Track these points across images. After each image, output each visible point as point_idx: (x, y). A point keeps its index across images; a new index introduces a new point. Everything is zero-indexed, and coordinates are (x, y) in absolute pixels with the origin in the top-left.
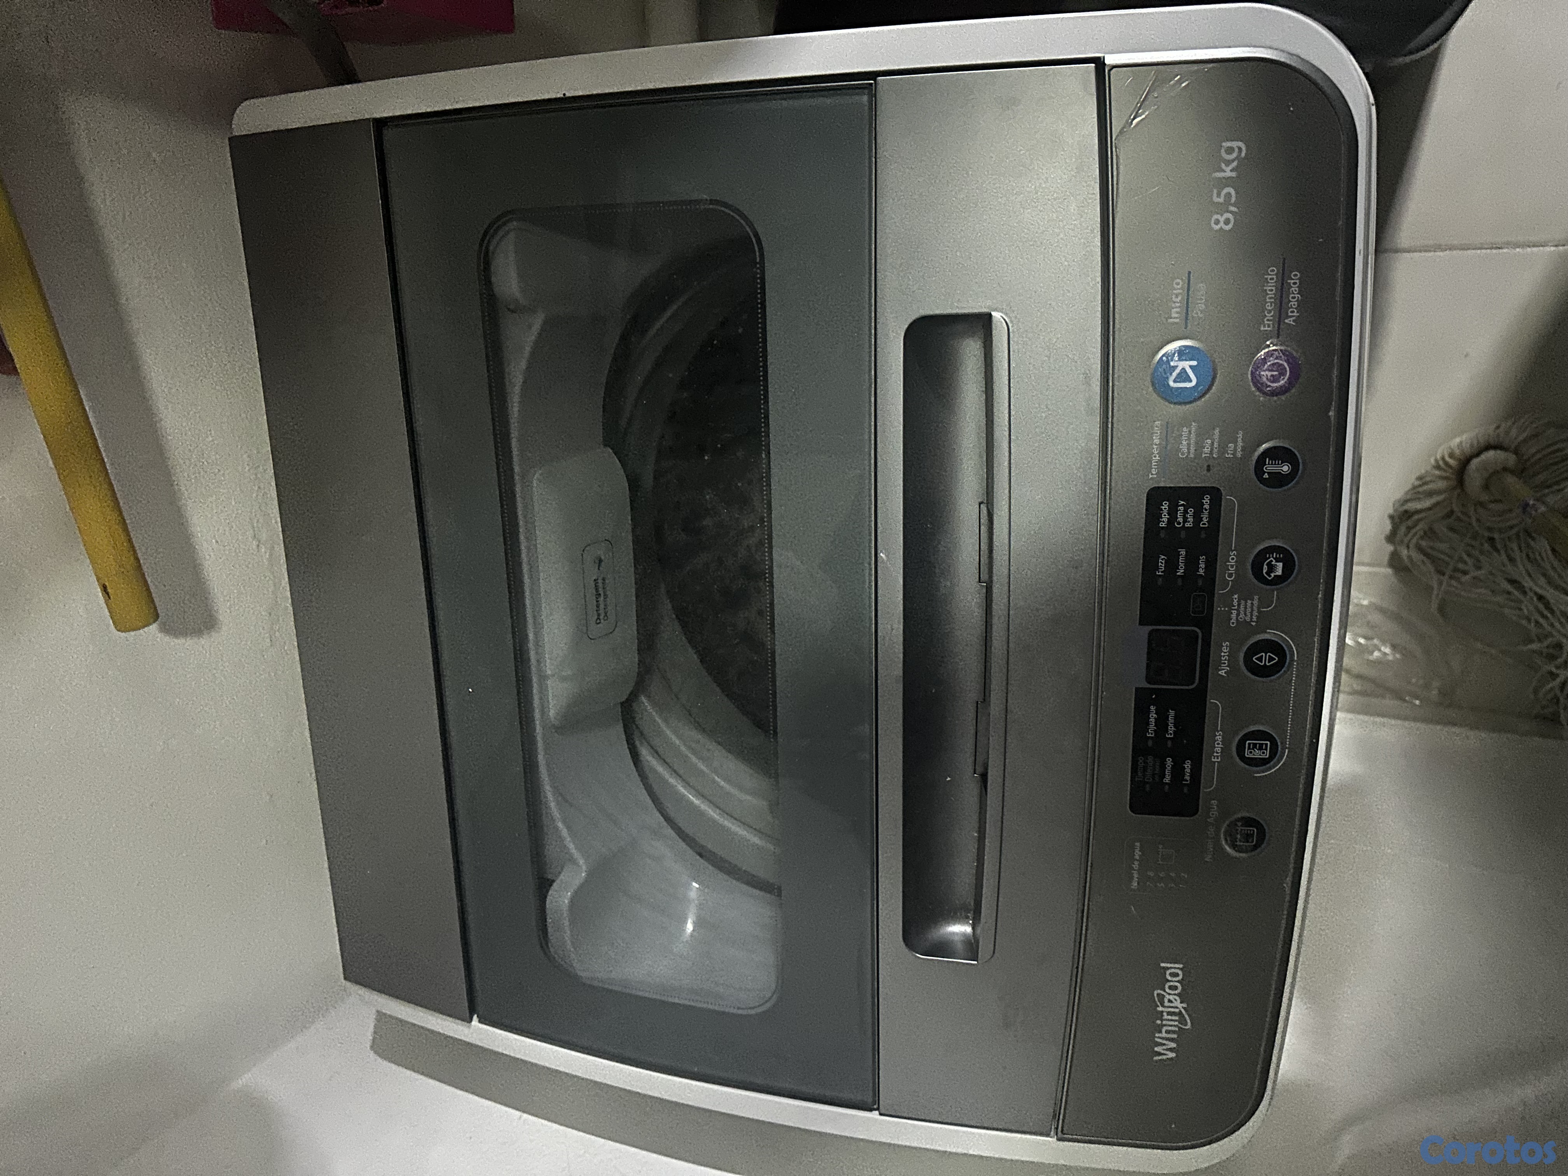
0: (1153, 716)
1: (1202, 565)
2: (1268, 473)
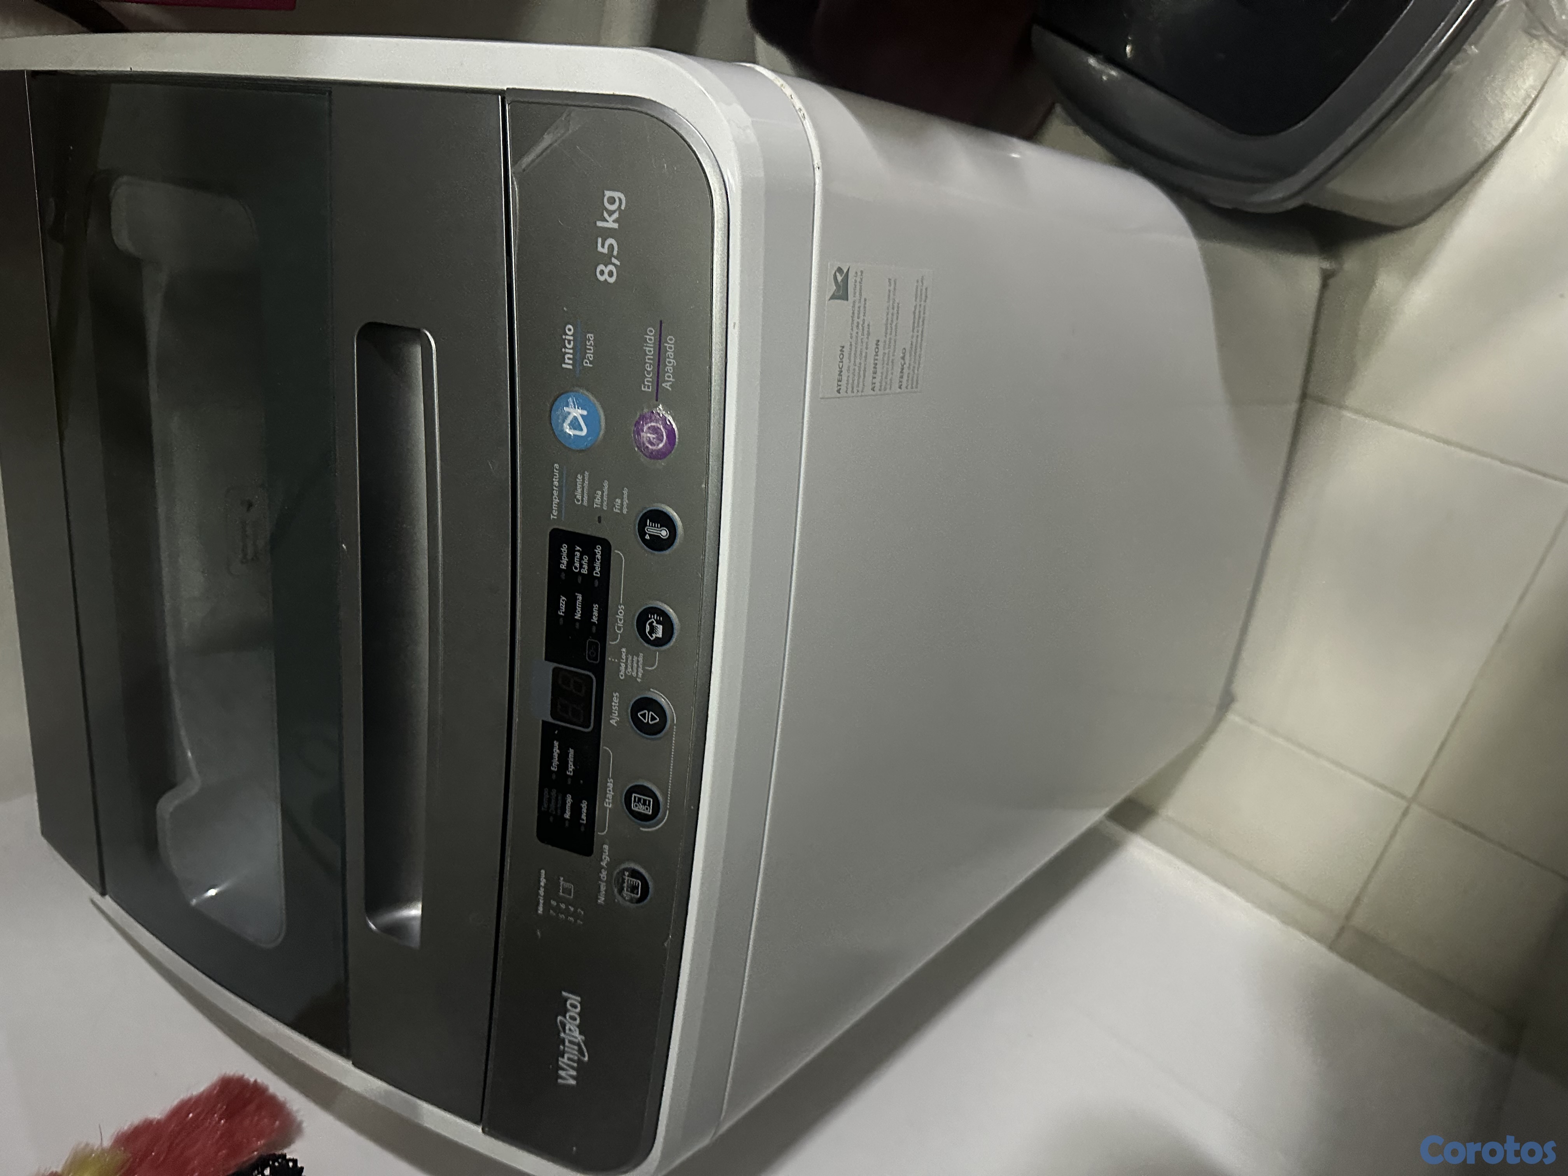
0: (556, 751)
1: (596, 613)
2: (649, 535)
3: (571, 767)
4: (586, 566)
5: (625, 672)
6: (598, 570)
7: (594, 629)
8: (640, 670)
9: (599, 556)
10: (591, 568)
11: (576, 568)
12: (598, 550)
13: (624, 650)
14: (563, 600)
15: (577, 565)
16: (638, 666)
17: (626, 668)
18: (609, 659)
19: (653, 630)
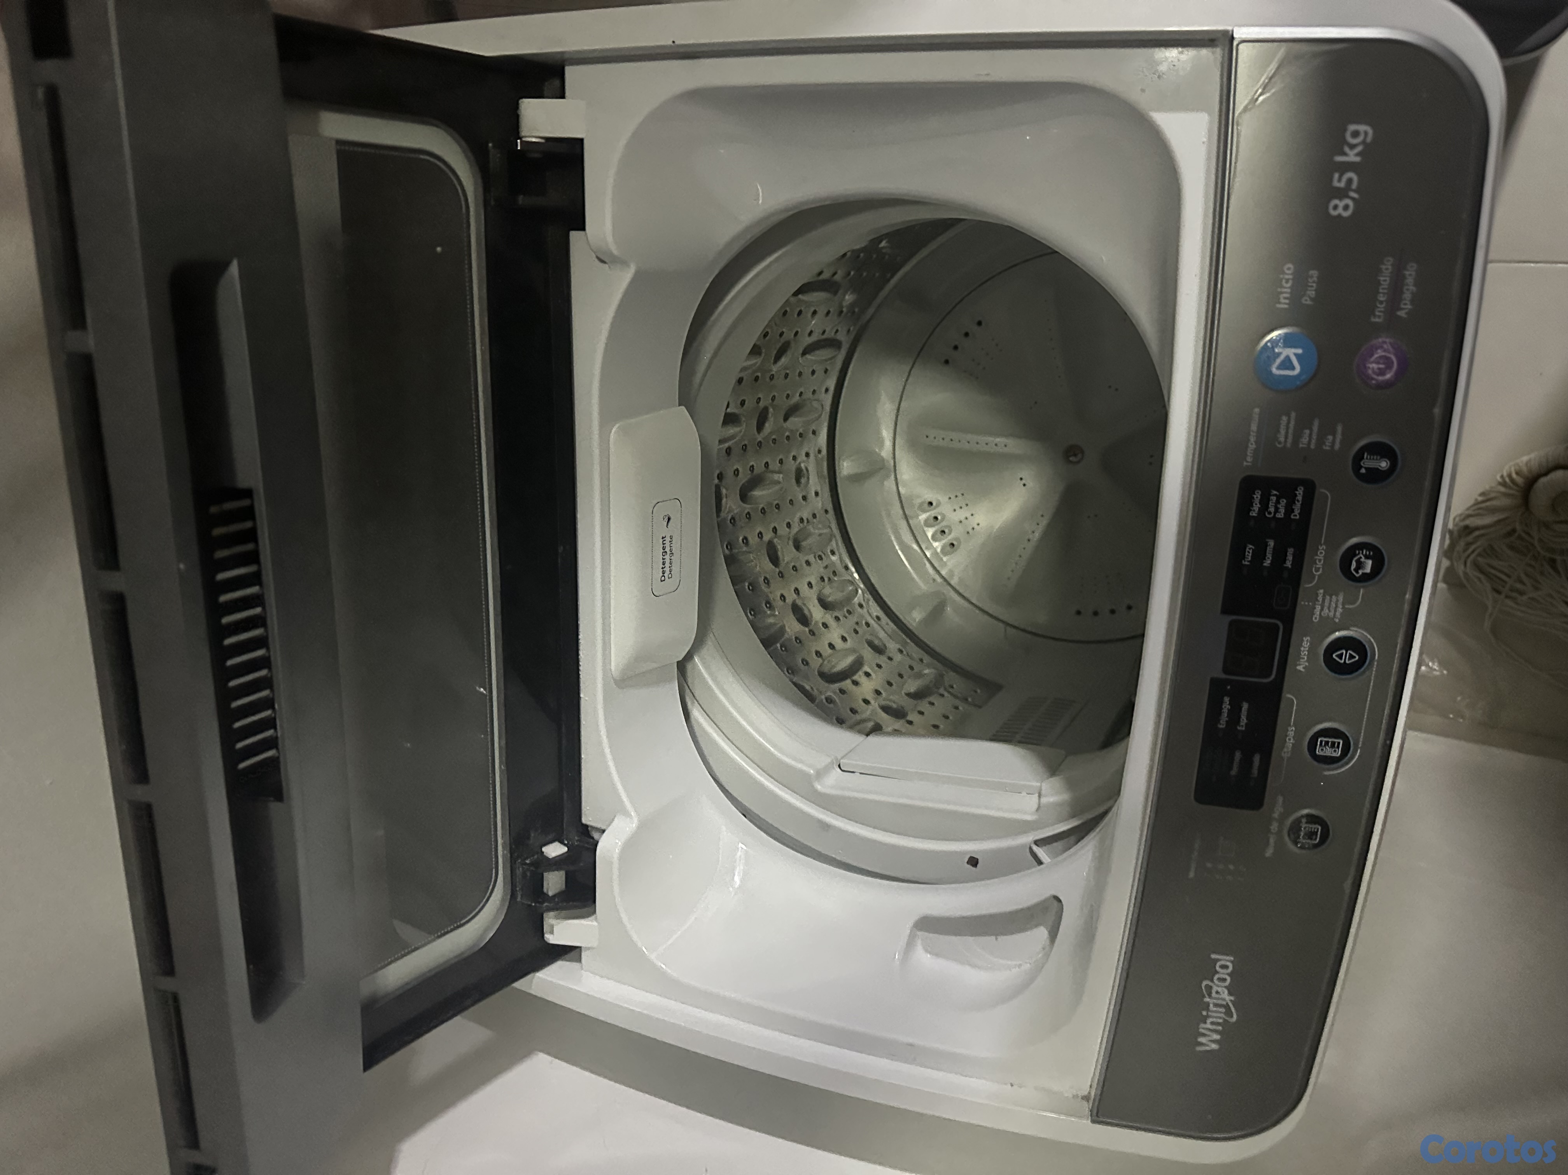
0: (1226, 706)
1: (1290, 558)
2: (1366, 468)
3: (1244, 720)
4: (1282, 510)
5: (1320, 614)
6: (1297, 512)
7: (1286, 575)
8: (1340, 610)
9: (1300, 498)
10: (1289, 510)
11: (1270, 513)
12: (1300, 492)
13: (1322, 591)
14: (1250, 549)
15: (1272, 509)
16: (1336, 607)
17: (1322, 610)
18: (1302, 603)
19: (1360, 565)
